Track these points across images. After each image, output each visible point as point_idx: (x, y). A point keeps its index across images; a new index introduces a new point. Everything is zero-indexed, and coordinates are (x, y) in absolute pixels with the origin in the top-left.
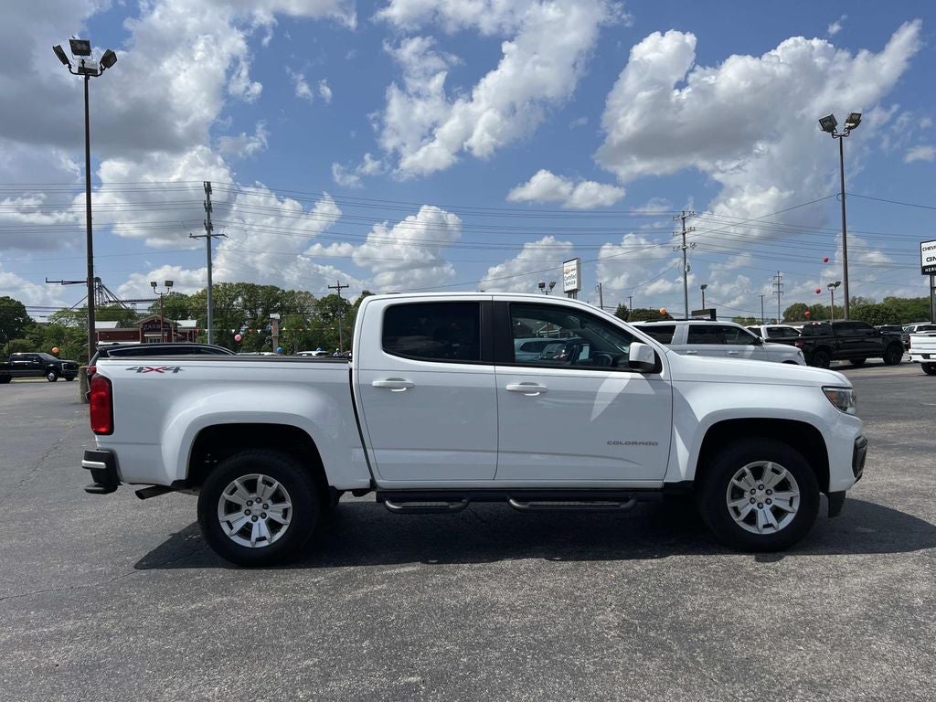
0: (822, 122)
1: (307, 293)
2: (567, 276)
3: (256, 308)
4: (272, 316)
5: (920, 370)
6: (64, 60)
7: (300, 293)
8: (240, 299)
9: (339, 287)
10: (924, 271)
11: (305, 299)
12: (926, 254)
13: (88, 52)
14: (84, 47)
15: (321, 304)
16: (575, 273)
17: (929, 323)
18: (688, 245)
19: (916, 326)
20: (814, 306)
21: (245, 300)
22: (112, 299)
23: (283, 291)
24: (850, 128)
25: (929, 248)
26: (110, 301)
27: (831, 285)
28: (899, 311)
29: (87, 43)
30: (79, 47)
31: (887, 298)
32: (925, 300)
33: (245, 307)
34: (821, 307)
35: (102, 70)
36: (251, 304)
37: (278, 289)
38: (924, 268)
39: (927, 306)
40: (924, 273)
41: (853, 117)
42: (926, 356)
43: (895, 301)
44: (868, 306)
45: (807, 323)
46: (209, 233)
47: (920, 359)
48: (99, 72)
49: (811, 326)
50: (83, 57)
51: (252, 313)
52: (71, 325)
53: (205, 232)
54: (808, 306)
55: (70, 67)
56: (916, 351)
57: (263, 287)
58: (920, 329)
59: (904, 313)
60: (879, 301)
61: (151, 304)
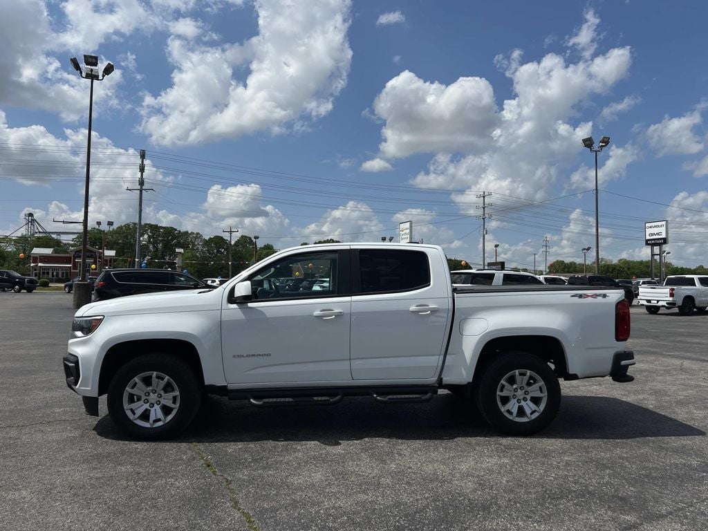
0: (584, 141)
1: (198, 234)
2: (403, 233)
3: (157, 243)
4: (177, 250)
5: (644, 311)
6: (77, 67)
7: (192, 233)
8: (146, 236)
9: (231, 231)
10: (647, 243)
11: (196, 238)
12: (648, 231)
13: (96, 64)
14: (94, 61)
15: (207, 243)
16: (408, 231)
17: (649, 279)
18: (487, 216)
19: (642, 281)
20: (571, 263)
21: (149, 237)
22: (41, 230)
23: (180, 231)
24: (602, 146)
25: (651, 227)
26: (40, 232)
27: (584, 249)
28: (629, 269)
29: (96, 58)
30: (90, 60)
31: (621, 260)
32: (647, 262)
33: (149, 241)
34: (575, 263)
35: (103, 76)
36: (154, 240)
37: (176, 230)
38: (647, 241)
39: (648, 267)
40: (647, 244)
41: (605, 139)
42: (649, 301)
43: (626, 262)
44: (608, 265)
45: (572, 275)
46: (142, 187)
47: (645, 303)
48: (101, 78)
49: (574, 277)
50: (92, 67)
51: (154, 247)
52: (9, 250)
53: (139, 187)
54: (566, 262)
55: (81, 73)
56: (643, 298)
57: (164, 228)
58: (644, 283)
59: (633, 270)
60: (615, 261)
61: (75, 236)
